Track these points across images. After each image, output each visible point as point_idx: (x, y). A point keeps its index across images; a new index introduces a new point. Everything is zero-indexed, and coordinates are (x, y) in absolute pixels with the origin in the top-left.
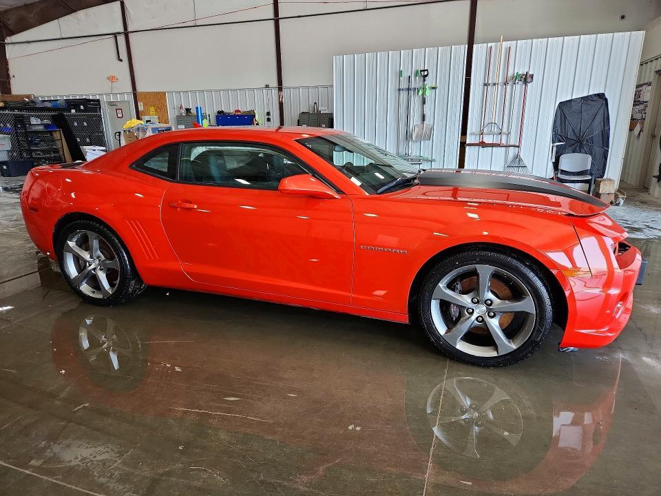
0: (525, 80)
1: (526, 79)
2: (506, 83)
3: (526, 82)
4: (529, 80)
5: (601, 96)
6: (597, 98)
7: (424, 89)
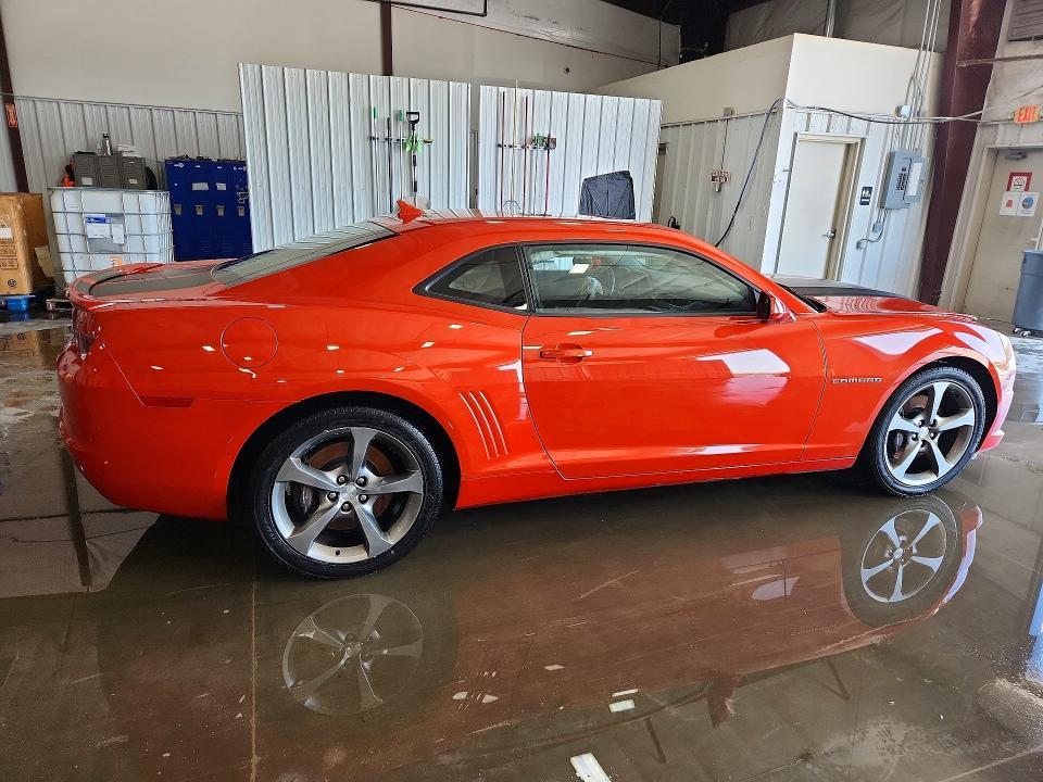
0: (548, 145)
1: (549, 143)
2: (524, 147)
3: (547, 147)
4: (551, 145)
5: (626, 174)
6: (621, 177)
7: (414, 141)
